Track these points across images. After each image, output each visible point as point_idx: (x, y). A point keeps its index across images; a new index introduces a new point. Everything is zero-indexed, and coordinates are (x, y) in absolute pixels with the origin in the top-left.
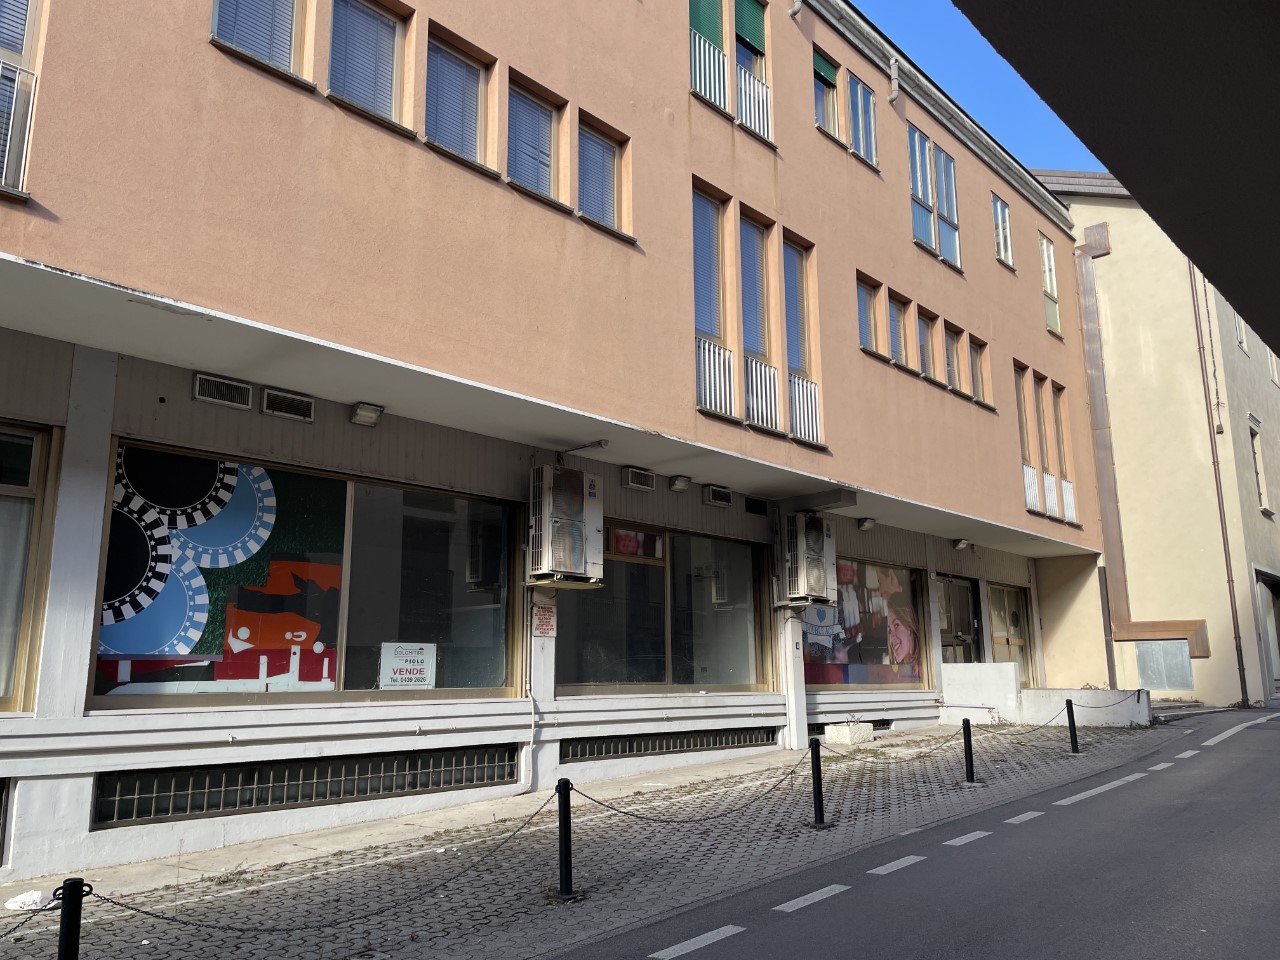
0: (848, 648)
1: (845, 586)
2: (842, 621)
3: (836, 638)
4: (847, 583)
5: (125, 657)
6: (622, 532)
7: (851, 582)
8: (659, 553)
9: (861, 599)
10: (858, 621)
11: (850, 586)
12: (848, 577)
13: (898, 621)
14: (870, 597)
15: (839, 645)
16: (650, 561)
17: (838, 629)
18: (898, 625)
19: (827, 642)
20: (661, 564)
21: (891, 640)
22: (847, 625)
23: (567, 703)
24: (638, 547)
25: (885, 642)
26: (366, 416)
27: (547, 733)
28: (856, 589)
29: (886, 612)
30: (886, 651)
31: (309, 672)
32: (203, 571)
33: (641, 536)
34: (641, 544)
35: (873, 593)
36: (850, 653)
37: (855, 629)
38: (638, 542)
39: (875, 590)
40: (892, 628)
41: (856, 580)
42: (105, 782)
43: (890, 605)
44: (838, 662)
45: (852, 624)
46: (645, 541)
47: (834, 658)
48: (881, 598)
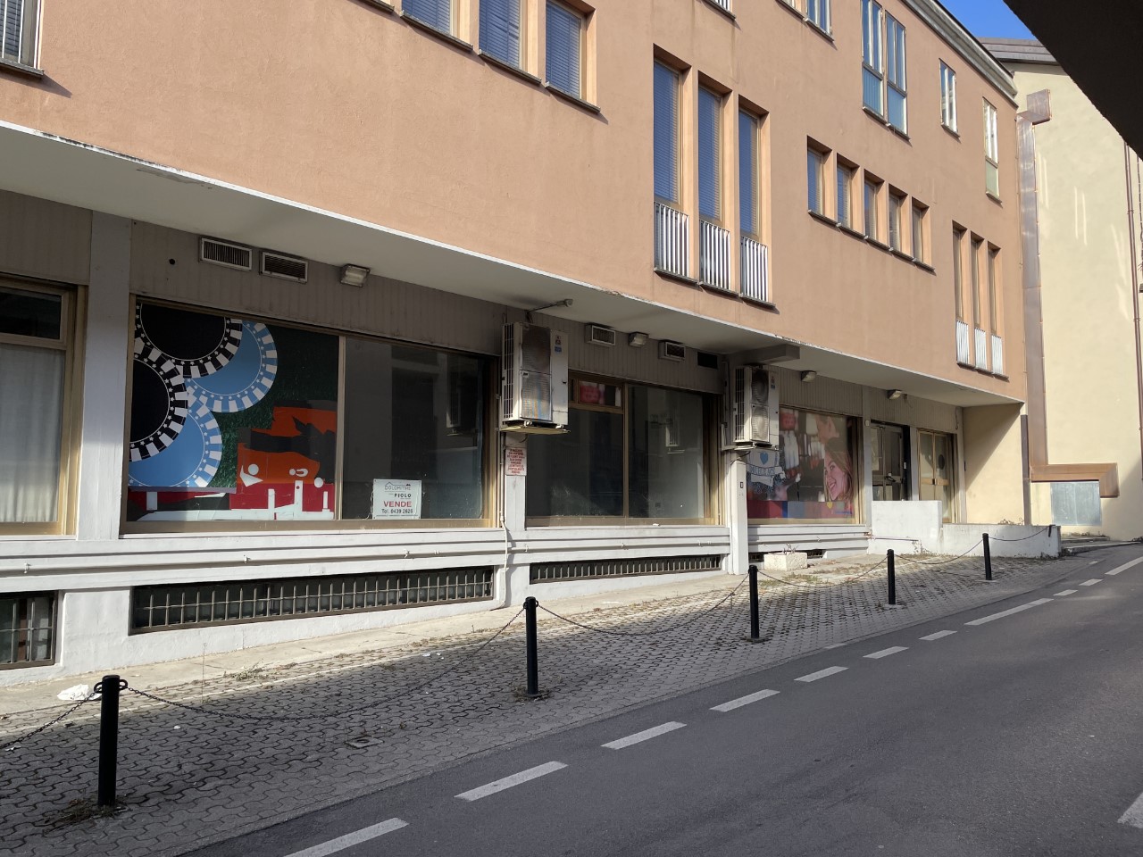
0: (787, 487)
1: (787, 432)
2: (782, 463)
3: (777, 478)
4: (789, 430)
5: (152, 489)
6: (585, 384)
7: (792, 429)
8: (618, 403)
9: (801, 444)
10: (797, 463)
11: (792, 432)
12: (790, 424)
13: (833, 464)
14: (809, 442)
15: (779, 484)
16: (610, 410)
17: (779, 470)
18: (834, 467)
19: (768, 481)
20: (619, 412)
21: (827, 480)
22: (788, 467)
23: (536, 533)
24: (600, 396)
25: (821, 481)
26: (354, 277)
27: (518, 559)
28: (796, 435)
29: (823, 455)
30: (822, 490)
31: (312, 503)
32: (216, 415)
33: (602, 387)
34: (602, 394)
35: (812, 439)
36: (788, 491)
37: (796, 470)
38: (599, 392)
39: (814, 436)
40: (829, 470)
41: (796, 427)
42: (140, 594)
43: (827, 449)
44: (778, 499)
45: (792, 466)
46: (605, 392)
47: (774, 496)
48: (819, 443)
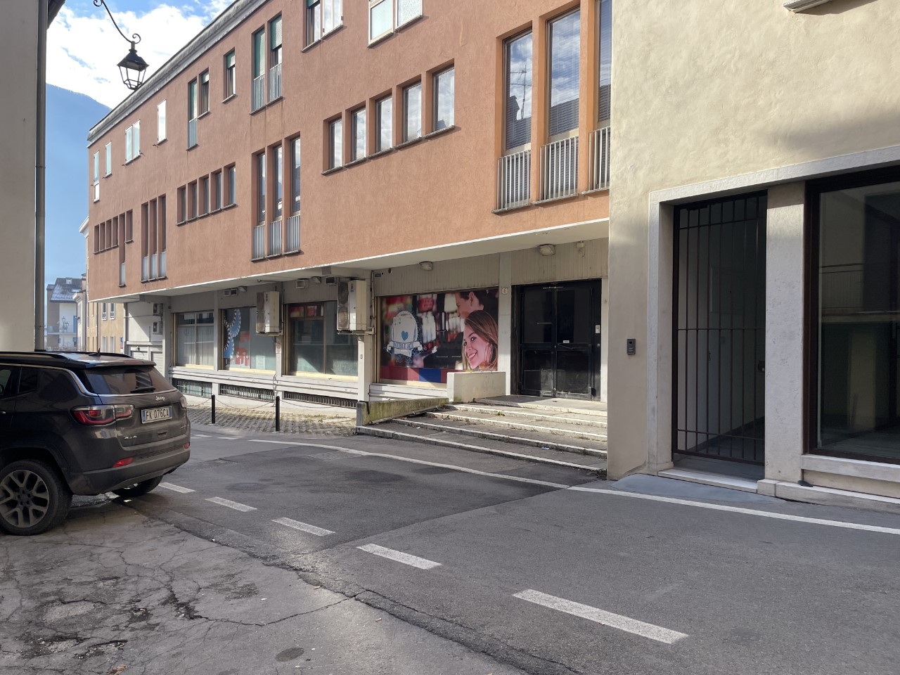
0: (424, 357)
1: (425, 313)
2: (420, 338)
4: (427, 311)
7: (431, 310)
8: (322, 314)
9: (438, 321)
10: (434, 337)
11: (430, 313)
12: (429, 306)
15: (417, 355)
16: (319, 318)
17: (417, 344)
20: (322, 319)
21: (465, 350)
22: (425, 341)
29: (463, 328)
30: (460, 360)
33: (316, 307)
35: (450, 316)
36: (425, 361)
37: (432, 344)
38: (315, 310)
39: (453, 313)
40: (468, 341)
41: (434, 308)
43: (467, 323)
44: (415, 367)
48: (458, 318)
